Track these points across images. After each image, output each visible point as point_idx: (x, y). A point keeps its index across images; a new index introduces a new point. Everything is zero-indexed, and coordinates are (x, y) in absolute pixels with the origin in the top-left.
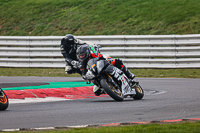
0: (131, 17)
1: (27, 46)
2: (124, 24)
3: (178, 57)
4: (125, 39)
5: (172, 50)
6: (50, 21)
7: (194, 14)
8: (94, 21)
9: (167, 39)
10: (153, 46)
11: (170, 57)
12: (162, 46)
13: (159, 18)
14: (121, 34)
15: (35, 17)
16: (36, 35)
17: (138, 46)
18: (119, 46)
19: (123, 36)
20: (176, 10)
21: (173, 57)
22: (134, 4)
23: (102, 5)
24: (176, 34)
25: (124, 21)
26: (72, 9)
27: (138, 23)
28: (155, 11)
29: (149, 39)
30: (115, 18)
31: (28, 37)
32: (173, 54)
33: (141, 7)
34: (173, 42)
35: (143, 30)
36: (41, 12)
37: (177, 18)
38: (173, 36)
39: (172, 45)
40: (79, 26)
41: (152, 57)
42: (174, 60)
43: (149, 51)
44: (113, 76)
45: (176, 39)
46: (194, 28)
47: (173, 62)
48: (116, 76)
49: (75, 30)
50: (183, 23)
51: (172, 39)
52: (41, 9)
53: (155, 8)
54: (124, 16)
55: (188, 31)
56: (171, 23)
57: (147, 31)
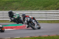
0: (33, 5)
1: (2, 14)
2: (31, 7)
3: (47, 17)
4: (31, 12)
5: (45, 15)
6: (9, 6)
7: (51, 4)
8: (22, 7)
9: (43, 12)
10: (39, 14)
11: (44, 17)
12: (42, 14)
13: (41, 6)
14: (30, 10)
15: (4, 5)
16: (5, 11)
17: (35, 14)
18: (29, 14)
19: (30, 11)
20: (46, 3)
21: (45, 17)
22: (34, 1)
23: (24, 2)
24: (46, 10)
25: (31, 6)
26: (15, 3)
27: (35, 7)
28: (40, 4)
29: (38, 12)
30: (28, 5)
31: (2, 11)
32: (45, 16)
33: (36, 2)
34: (45, 13)
35: (36, 9)
36: (6, 4)
37: (46, 6)
38: (45, 11)
39: (45, 14)
40: (17, 8)
41: (39, 17)
42: (45, 18)
43: (38, 15)
44: (32, 22)
45: (46, 12)
46: (51, 8)
47: (45, 19)
48: (33, 22)
49: (16, 9)
50: (48, 7)
51: (45, 12)
52: (6, 3)
53: (40, 3)
54: (31, 5)
55: (49, 9)
56: (45, 7)
57: (38, 9)
